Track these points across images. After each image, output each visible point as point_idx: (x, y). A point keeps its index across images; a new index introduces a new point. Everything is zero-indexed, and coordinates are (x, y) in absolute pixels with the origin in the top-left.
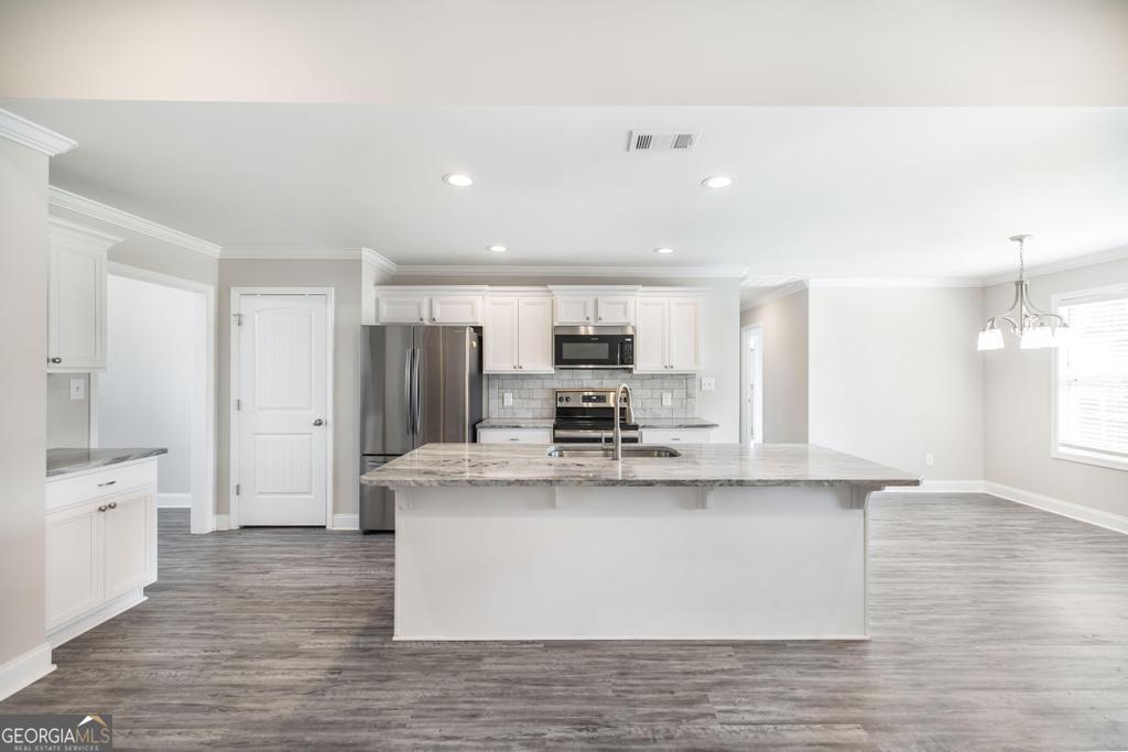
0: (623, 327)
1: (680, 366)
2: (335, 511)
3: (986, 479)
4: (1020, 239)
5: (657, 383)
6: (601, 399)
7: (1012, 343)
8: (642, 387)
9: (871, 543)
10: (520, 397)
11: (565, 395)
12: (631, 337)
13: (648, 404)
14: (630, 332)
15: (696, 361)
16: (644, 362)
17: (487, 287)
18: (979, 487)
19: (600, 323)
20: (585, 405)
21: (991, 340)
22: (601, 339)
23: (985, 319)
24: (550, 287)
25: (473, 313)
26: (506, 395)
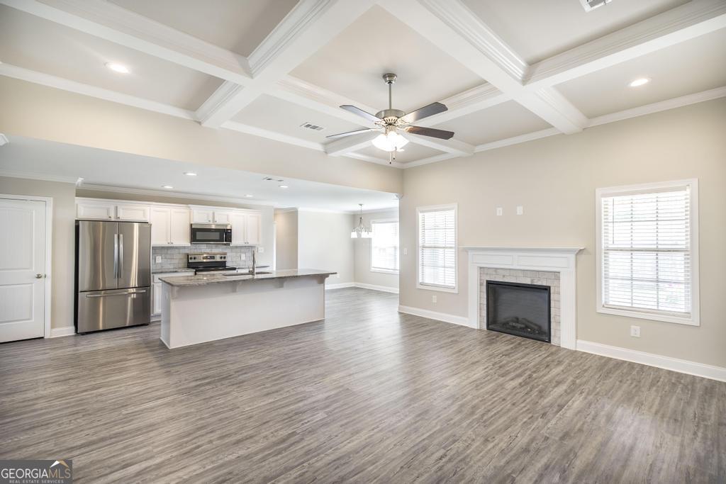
0: (226, 225)
1: (251, 243)
2: (53, 326)
3: (355, 281)
4: (361, 205)
5: (238, 250)
6: (213, 258)
7: (359, 235)
8: (232, 252)
9: (326, 302)
10: (166, 258)
11: (193, 257)
12: (231, 230)
13: (234, 260)
14: (228, 228)
15: (258, 240)
16: (236, 241)
17: (154, 203)
18: (352, 284)
19: (216, 223)
20: (205, 261)
21: (354, 235)
22: (216, 230)
23: (353, 228)
24: (190, 205)
25: (144, 216)
26: (157, 257)
